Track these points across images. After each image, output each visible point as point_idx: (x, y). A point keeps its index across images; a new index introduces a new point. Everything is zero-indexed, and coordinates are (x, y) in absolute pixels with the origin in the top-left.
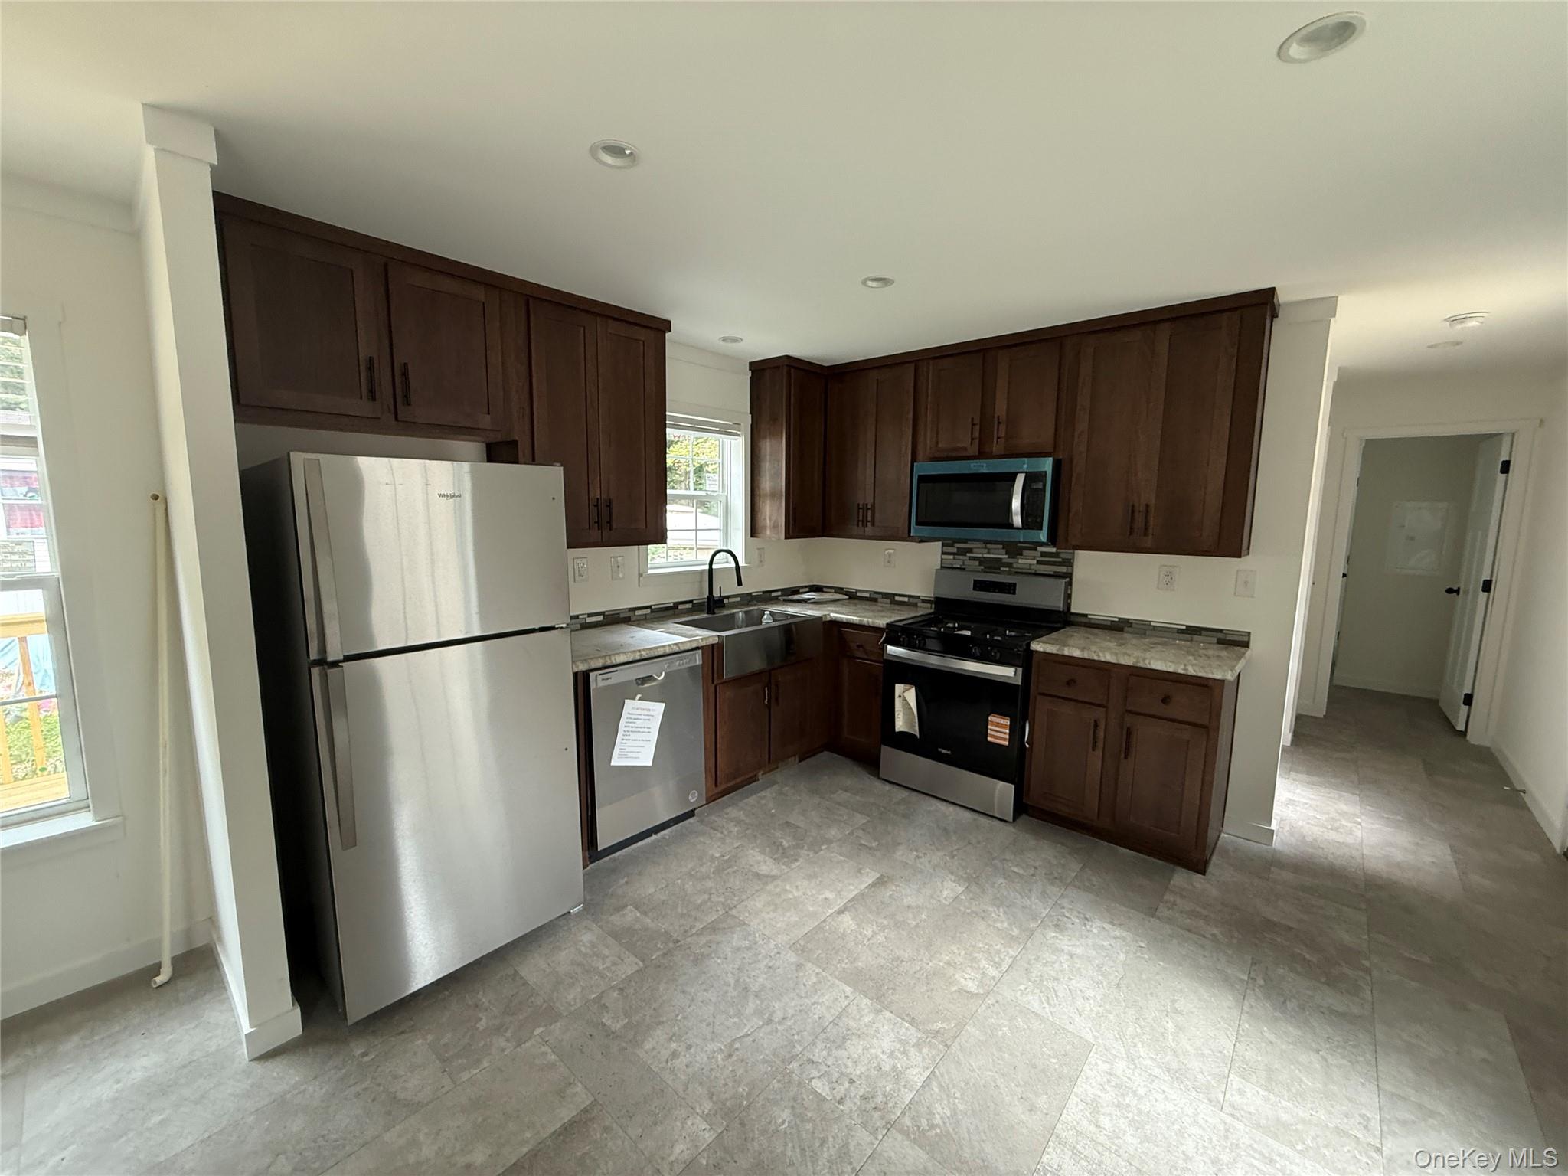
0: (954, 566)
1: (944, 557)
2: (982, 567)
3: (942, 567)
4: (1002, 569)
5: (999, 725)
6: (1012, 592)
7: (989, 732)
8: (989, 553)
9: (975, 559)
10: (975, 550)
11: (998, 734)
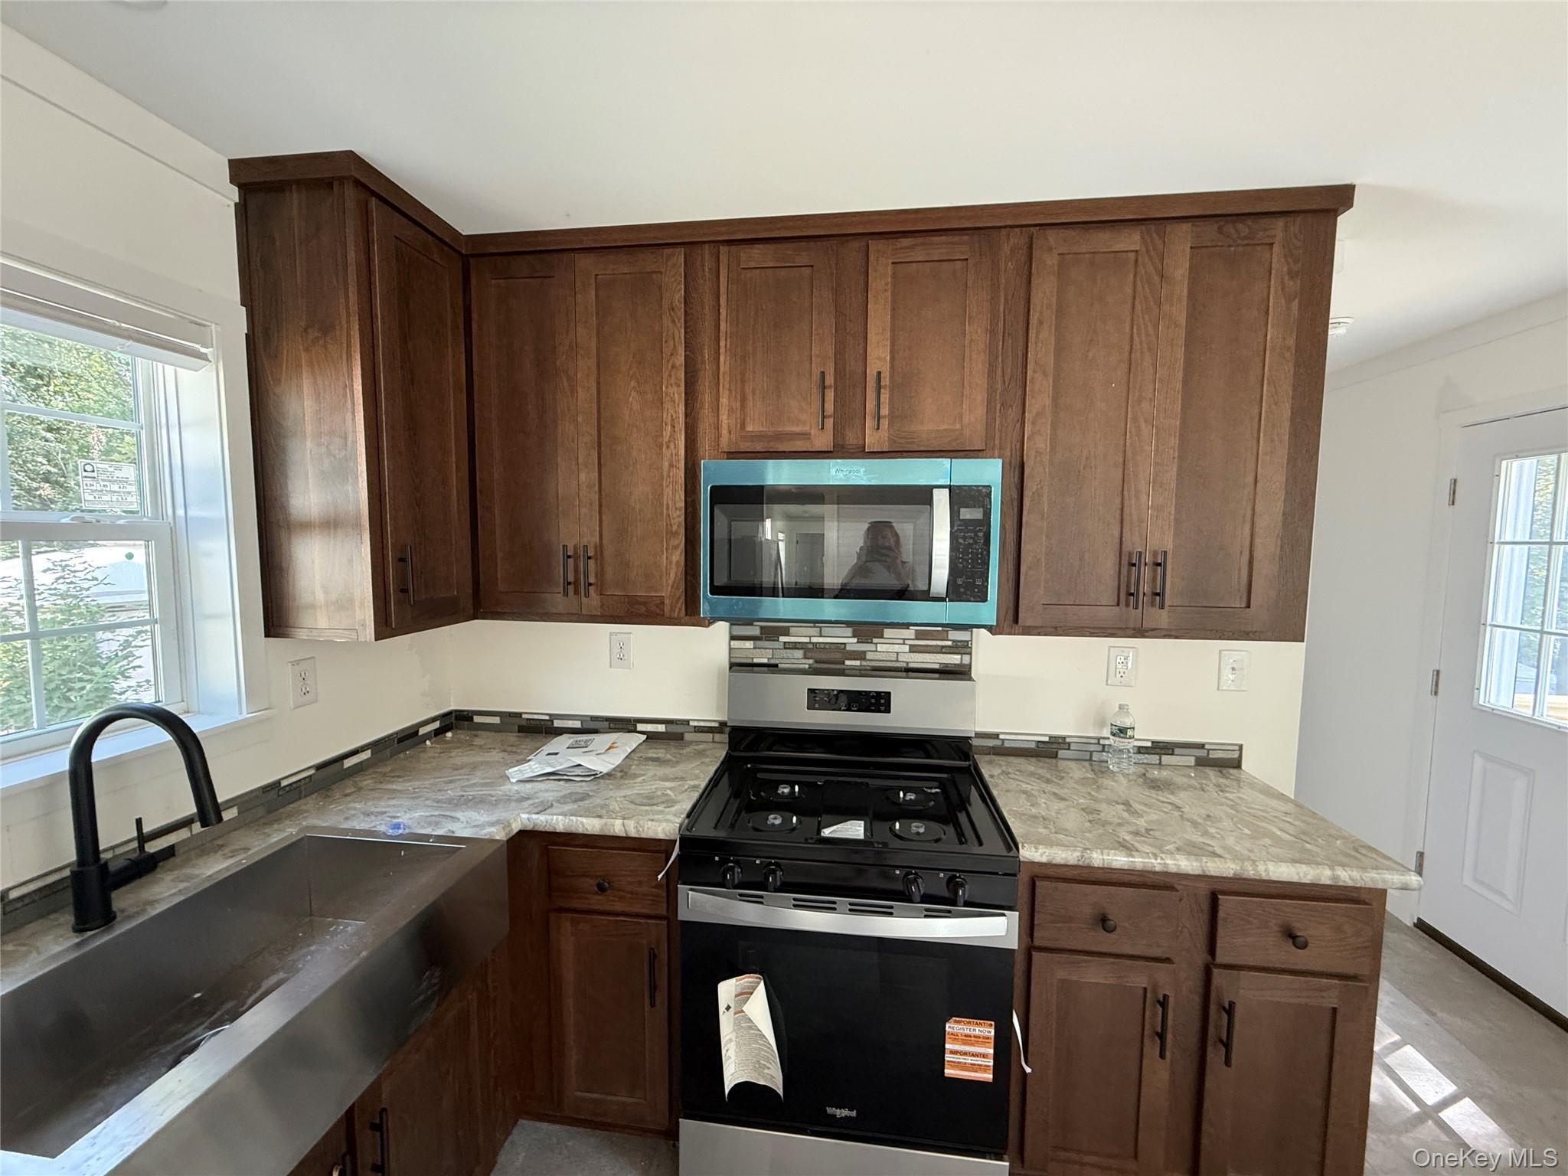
0: (756, 661)
1: (735, 644)
2: (811, 661)
3: (732, 665)
4: (848, 663)
5: (968, 1039)
6: (882, 708)
7: (948, 1057)
8: (821, 636)
9: (795, 646)
10: (792, 630)
11: (969, 1060)
